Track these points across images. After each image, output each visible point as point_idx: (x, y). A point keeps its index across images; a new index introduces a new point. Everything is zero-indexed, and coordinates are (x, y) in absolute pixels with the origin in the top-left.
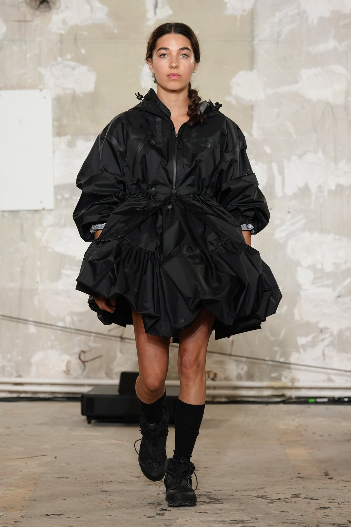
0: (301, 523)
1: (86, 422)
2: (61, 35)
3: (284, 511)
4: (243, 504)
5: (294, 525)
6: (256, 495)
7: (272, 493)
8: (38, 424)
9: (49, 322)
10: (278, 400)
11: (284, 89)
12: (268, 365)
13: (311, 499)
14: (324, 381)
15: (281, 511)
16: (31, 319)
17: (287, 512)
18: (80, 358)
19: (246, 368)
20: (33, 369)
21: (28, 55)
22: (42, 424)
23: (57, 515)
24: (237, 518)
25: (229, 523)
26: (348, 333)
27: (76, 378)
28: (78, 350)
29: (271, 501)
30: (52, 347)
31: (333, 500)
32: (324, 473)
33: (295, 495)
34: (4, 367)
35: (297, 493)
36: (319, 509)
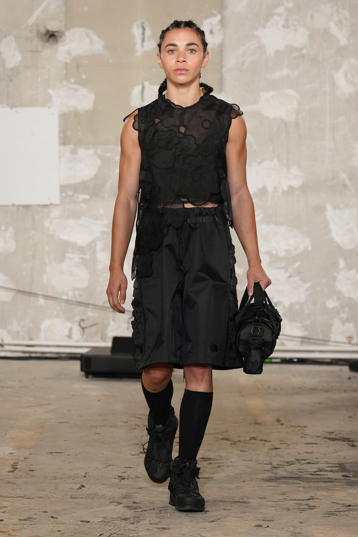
0: (257, 460)
1: (84, 378)
2: (66, 63)
3: (243, 451)
4: (211, 445)
5: (251, 462)
6: (221, 437)
7: (234, 435)
8: (45, 379)
9: (55, 296)
13: (266, 441)
15: (241, 451)
16: (40, 293)
17: (246, 451)
18: (80, 325)
20: (42, 334)
21: (40, 80)
22: (49, 378)
23: (59, 453)
26: (297, 307)
27: (77, 341)
28: (78, 318)
29: (233, 443)
30: (58, 316)
31: (284, 442)
32: (277, 420)
33: (253, 437)
34: (18, 332)
35: (254, 436)
36: (272, 449)
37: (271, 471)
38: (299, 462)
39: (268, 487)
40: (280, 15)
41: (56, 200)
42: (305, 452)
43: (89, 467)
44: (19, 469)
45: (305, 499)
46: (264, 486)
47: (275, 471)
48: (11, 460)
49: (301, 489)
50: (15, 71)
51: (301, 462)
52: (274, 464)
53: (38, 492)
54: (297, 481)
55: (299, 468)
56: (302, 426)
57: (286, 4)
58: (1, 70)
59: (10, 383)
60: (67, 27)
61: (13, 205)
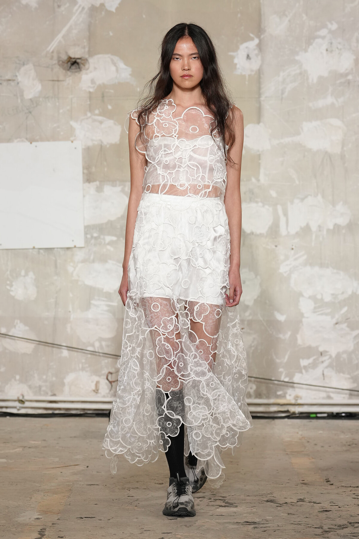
0: (306, 524)
2: (90, 92)
3: (291, 514)
4: (254, 508)
5: (300, 526)
6: (266, 499)
7: (280, 496)
8: (71, 437)
9: (80, 347)
10: (283, 415)
11: (287, 140)
12: (274, 384)
13: (314, 503)
14: (323, 398)
15: (288, 514)
16: (64, 344)
17: (294, 514)
18: (107, 379)
19: (254, 387)
20: (66, 388)
21: (61, 111)
22: (75, 437)
23: (90, 518)
24: (250, 520)
25: (243, 525)
26: (345, 356)
27: (104, 397)
28: (105, 371)
29: (279, 505)
30: (83, 369)
31: (334, 503)
32: (326, 480)
33: (300, 499)
34: (40, 387)
35: (302, 498)
36: (321, 512)
37: (322, 536)
38: (352, 525)
40: (323, 38)
41: (80, 243)
43: (123, 533)
44: (47, 535)
47: (326, 535)
48: (37, 526)
50: (34, 102)
51: (354, 525)
52: (326, 528)
55: (352, 532)
56: (354, 486)
57: (329, 26)
58: (19, 101)
59: (33, 442)
60: (91, 53)
61: (34, 248)
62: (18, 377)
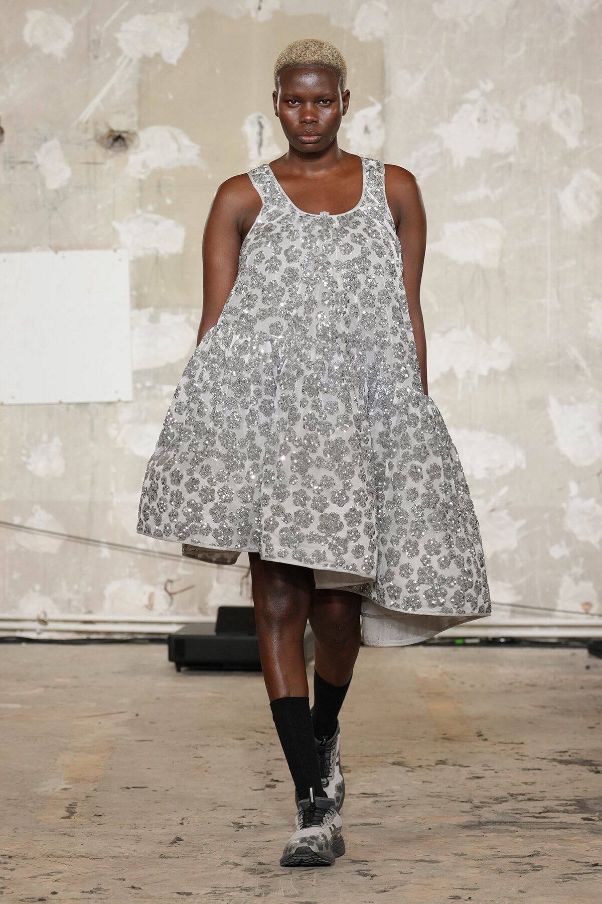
0: (449, 796)
1: (174, 671)
2: (140, 180)
3: (427, 782)
4: (375, 773)
5: (440, 799)
6: (391, 761)
7: (411, 758)
8: (114, 673)
9: (126, 544)
13: (461, 766)
15: (424, 782)
16: (104, 540)
17: (431, 783)
18: (166, 589)
20: (107, 603)
21: (99, 207)
22: (119, 672)
23: (140, 788)
24: (368, 791)
25: (358, 797)
26: (505, 556)
27: (161, 614)
28: (163, 578)
29: (410, 769)
30: (131, 576)
31: (489, 767)
32: (477, 733)
33: (441, 761)
34: (69, 601)
35: (443, 759)
36: (471, 779)
37: (472, 813)
38: (513, 797)
39: (468, 838)
40: (474, 102)
41: (127, 394)
42: (523, 783)
43: (187, 809)
44: (78, 813)
45: (526, 855)
46: (461, 835)
47: (477, 812)
48: (65, 799)
49: (519, 839)
50: (61, 195)
51: (517, 798)
52: (476, 802)
53: (109, 849)
54: (513, 828)
55: (515, 808)
56: (517, 742)
57: (482, 85)
58: (39, 192)
59: (59, 680)
60: (142, 125)
61: (61, 403)
62: (38, 587)
